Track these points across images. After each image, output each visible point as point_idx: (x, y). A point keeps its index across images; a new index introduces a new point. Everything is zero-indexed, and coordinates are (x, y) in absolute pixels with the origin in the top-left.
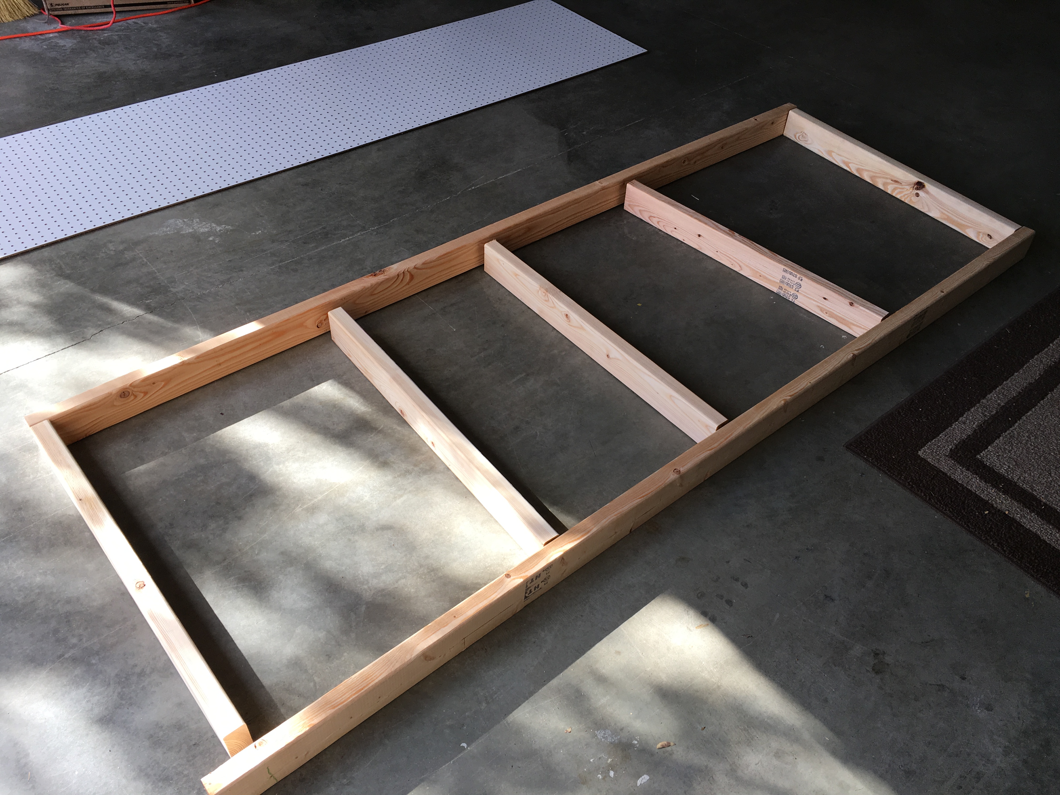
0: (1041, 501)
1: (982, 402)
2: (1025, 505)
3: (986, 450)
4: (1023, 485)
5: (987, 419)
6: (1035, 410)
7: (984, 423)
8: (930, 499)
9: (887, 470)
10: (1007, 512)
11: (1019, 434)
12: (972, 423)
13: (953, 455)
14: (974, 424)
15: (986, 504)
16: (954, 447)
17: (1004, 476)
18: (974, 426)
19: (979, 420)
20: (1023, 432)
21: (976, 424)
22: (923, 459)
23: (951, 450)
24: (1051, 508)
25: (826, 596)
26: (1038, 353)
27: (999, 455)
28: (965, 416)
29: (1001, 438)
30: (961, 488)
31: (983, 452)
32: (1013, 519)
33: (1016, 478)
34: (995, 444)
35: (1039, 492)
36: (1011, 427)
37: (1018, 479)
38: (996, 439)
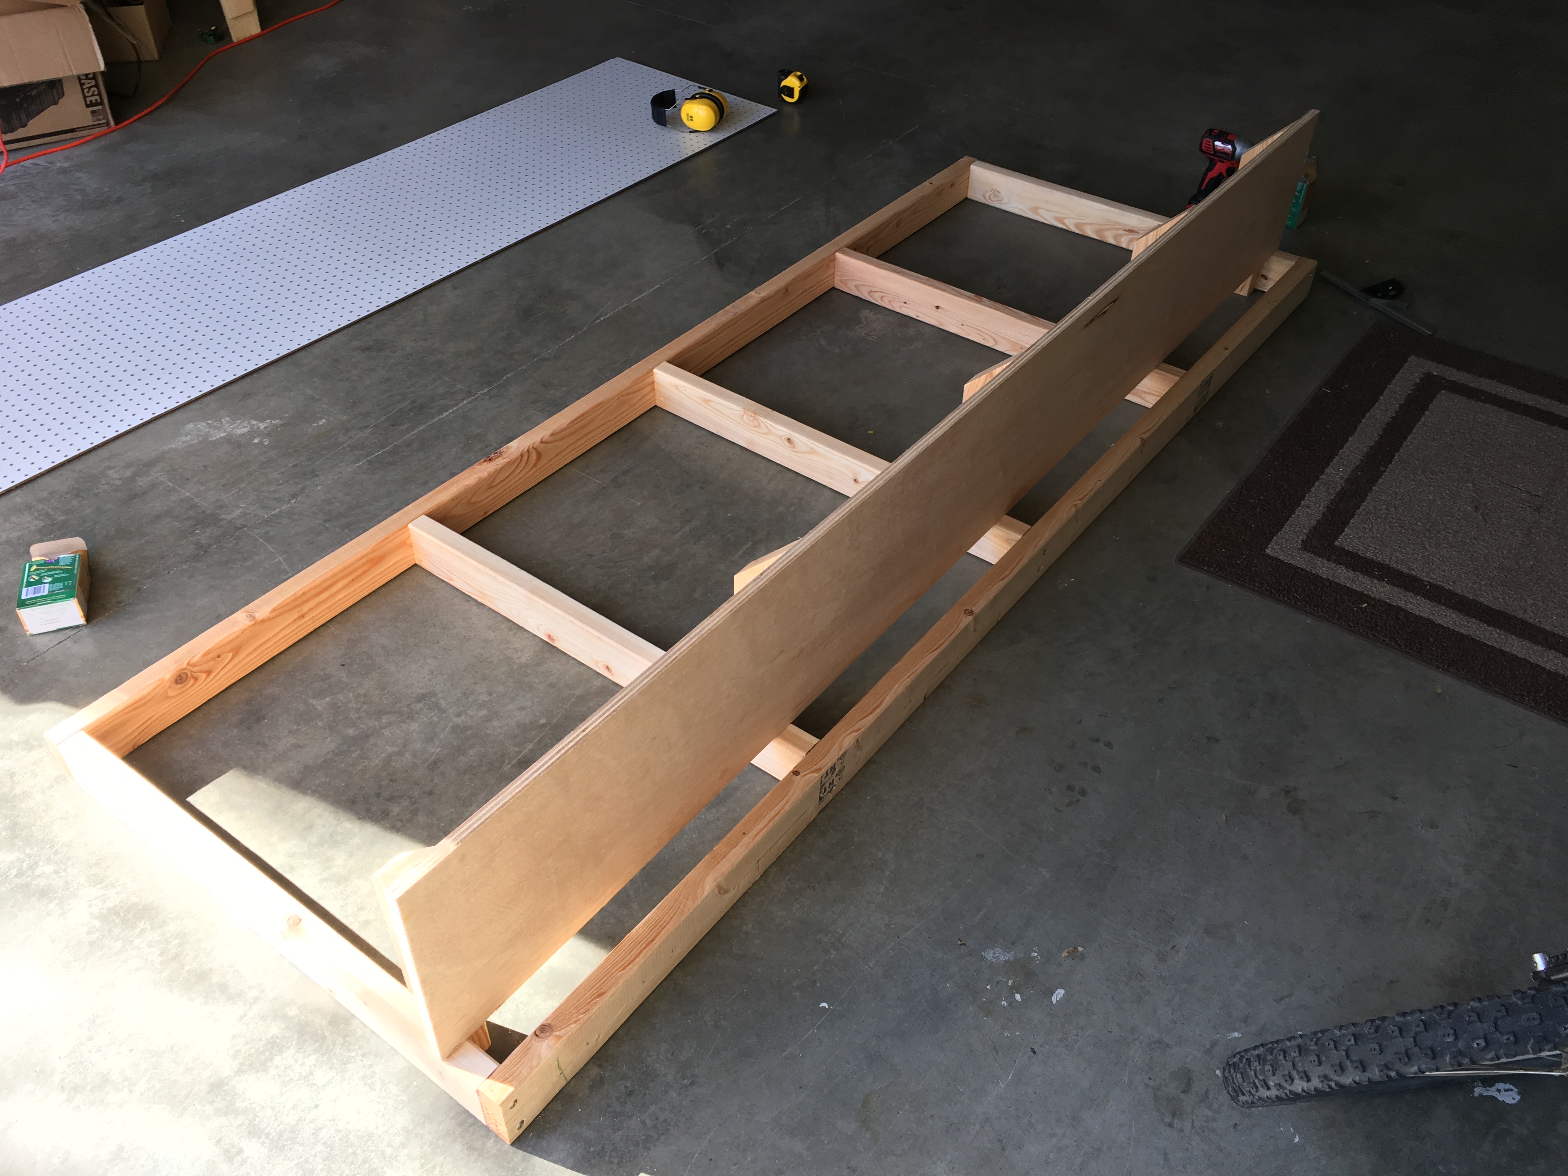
0: (1422, 581)
1: (1322, 479)
2: (1407, 589)
3: (1343, 534)
4: (1397, 566)
5: (1332, 497)
6: (1386, 477)
7: (1331, 504)
8: (1296, 603)
9: (1236, 578)
10: (1388, 601)
11: (1375, 507)
12: (1318, 505)
13: (1306, 546)
14: (1320, 506)
15: (1362, 597)
16: (1305, 537)
17: (1372, 560)
18: (1321, 508)
19: (1324, 501)
20: (1378, 505)
21: (1322, 505)
22: (1273, 558)
23: (1303, 541)
24: (1437, 586)
25: (1209, 738)
26: (1369, 410)
27: (1360, 537)
28: (1306, 498)
29: (1356, 516)
30: (1327, 583)
31: (1341, 537)
32: (1398, 609)
33: (1387, 560)
34: (1351, 525)
35: (1417, 570)
36: (1363, 502)
37: (1390, 560)
38: (1351, 519)
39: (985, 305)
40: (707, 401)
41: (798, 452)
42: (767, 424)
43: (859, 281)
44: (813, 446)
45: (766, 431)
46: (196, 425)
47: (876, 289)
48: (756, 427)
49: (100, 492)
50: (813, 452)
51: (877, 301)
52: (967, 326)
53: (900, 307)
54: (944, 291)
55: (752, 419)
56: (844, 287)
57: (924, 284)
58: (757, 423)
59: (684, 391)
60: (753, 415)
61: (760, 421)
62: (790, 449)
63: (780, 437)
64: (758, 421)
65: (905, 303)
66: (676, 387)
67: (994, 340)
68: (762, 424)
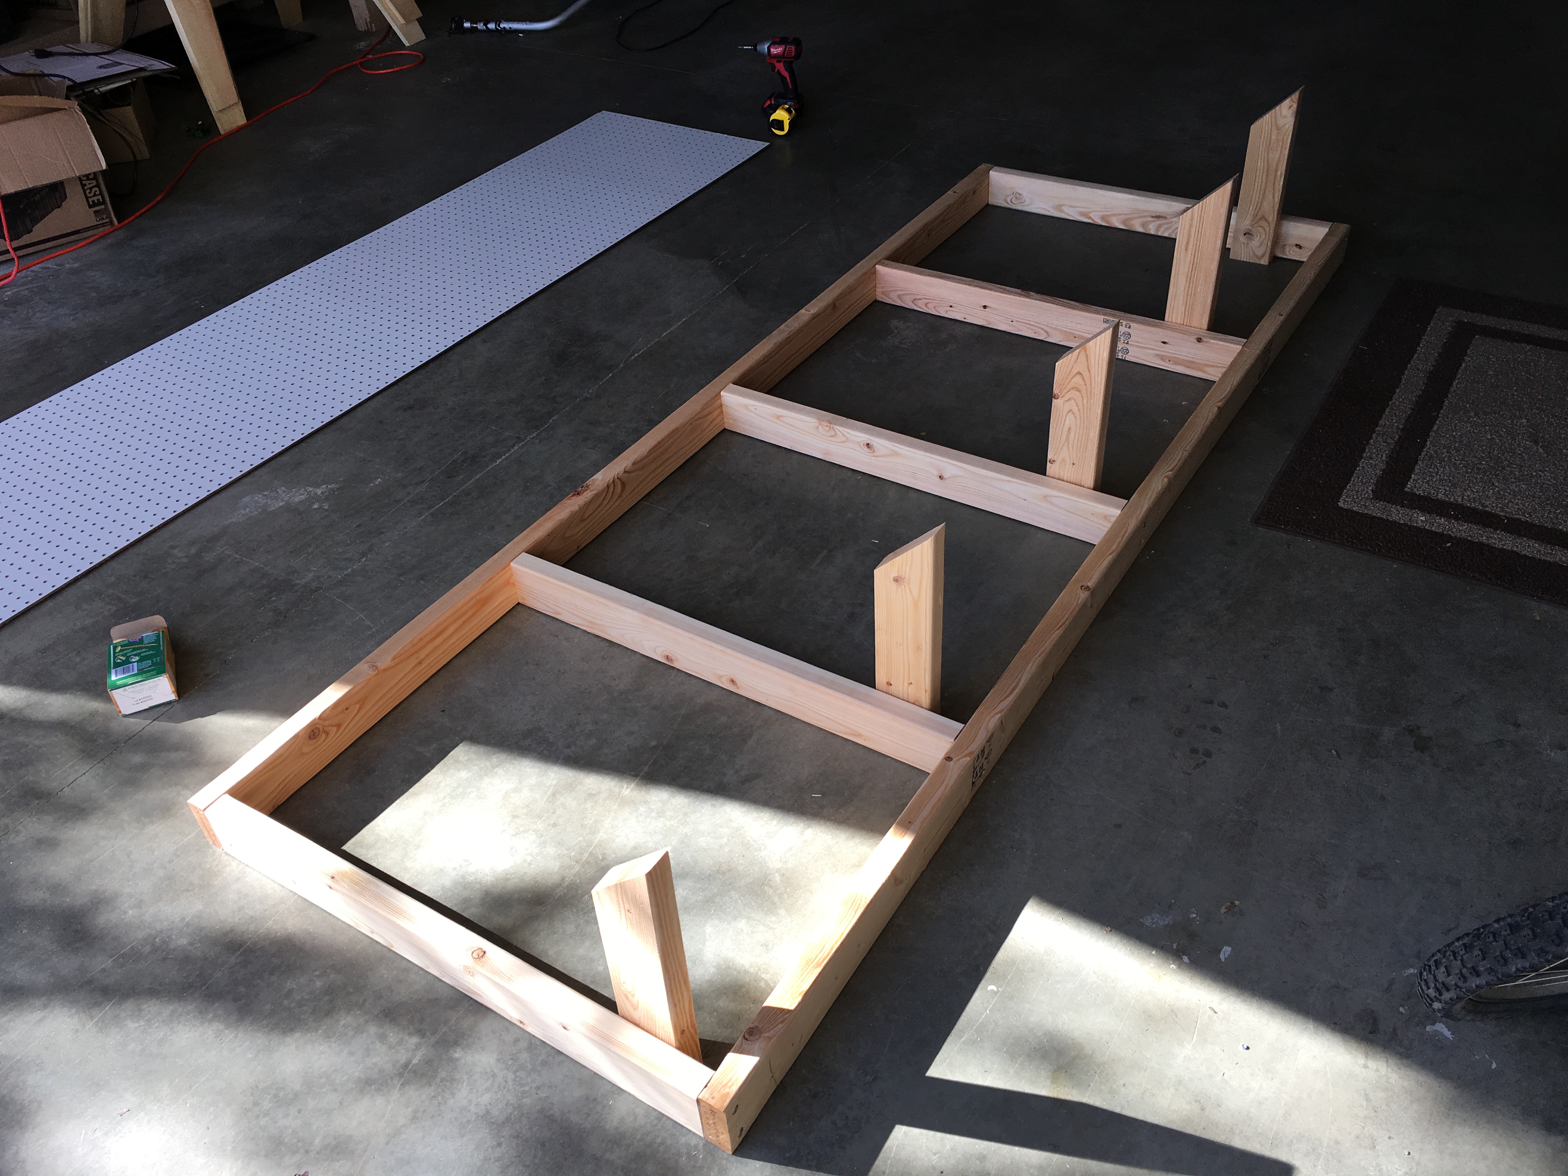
0: (1498, 516)
1: (1378, 431)
2: (1485, 525)
3: (1411, 481)
4: (1471, 505)
5: (1392, 447)
6: (1440, 422)
7: (1392, 453)
8: (1379, 551)
9: (1315, 533)
10: (1469, 538)
11: (1436, 452)
12: (1380, 456)
13: (1378, 495)
14: (1382, 456)
15: (1443, 537)
16: (1374, 487)
17: (1444, 501)
18: (1384, 458)
19: (1385, 451)
20: (1439, 449)
21: (1384, 455)
22: (1347, 510)
23: (1372, 490)
24: (1514, 519)
25: (1322, 689)
26: (1409, 361)
27: (1428, 481)
28: (1367, 450)
29: (1420, 462)
30: (1407, 529)
31: (1409, 483)
32: (1481, 544)
33: (1460, 499)
34: (1417, 471)
35: (1491, 505)
36: (1424, 448)
37: (1462, 499)
38: (1415, 466)
39: (1032, 299)
40: (778, 417)
41: (878, 456)
42: (843, 432)
43: (901, 290)
44: (894, 448)
45: (844, 439)
46: (253, 497)
47: (920, 297)
48: (832, 436)
49: (168, 572)
50: (895, 454)
51: (922, 309)
52: (1017, 321)
53: (947, 312)
54: (991, 290)
55: (827, 429)
56: (888, 299)
57: (970, 285)
58: (833, 433)
59: (754, 410)
60: (829, 425)
61: (836, 430)
62: (871, 454)
63: (859, 443)
64: (834, 430)
65: (951, 306)
66: (746, 407)
67: (1046, 332)
68: (838, 433)
